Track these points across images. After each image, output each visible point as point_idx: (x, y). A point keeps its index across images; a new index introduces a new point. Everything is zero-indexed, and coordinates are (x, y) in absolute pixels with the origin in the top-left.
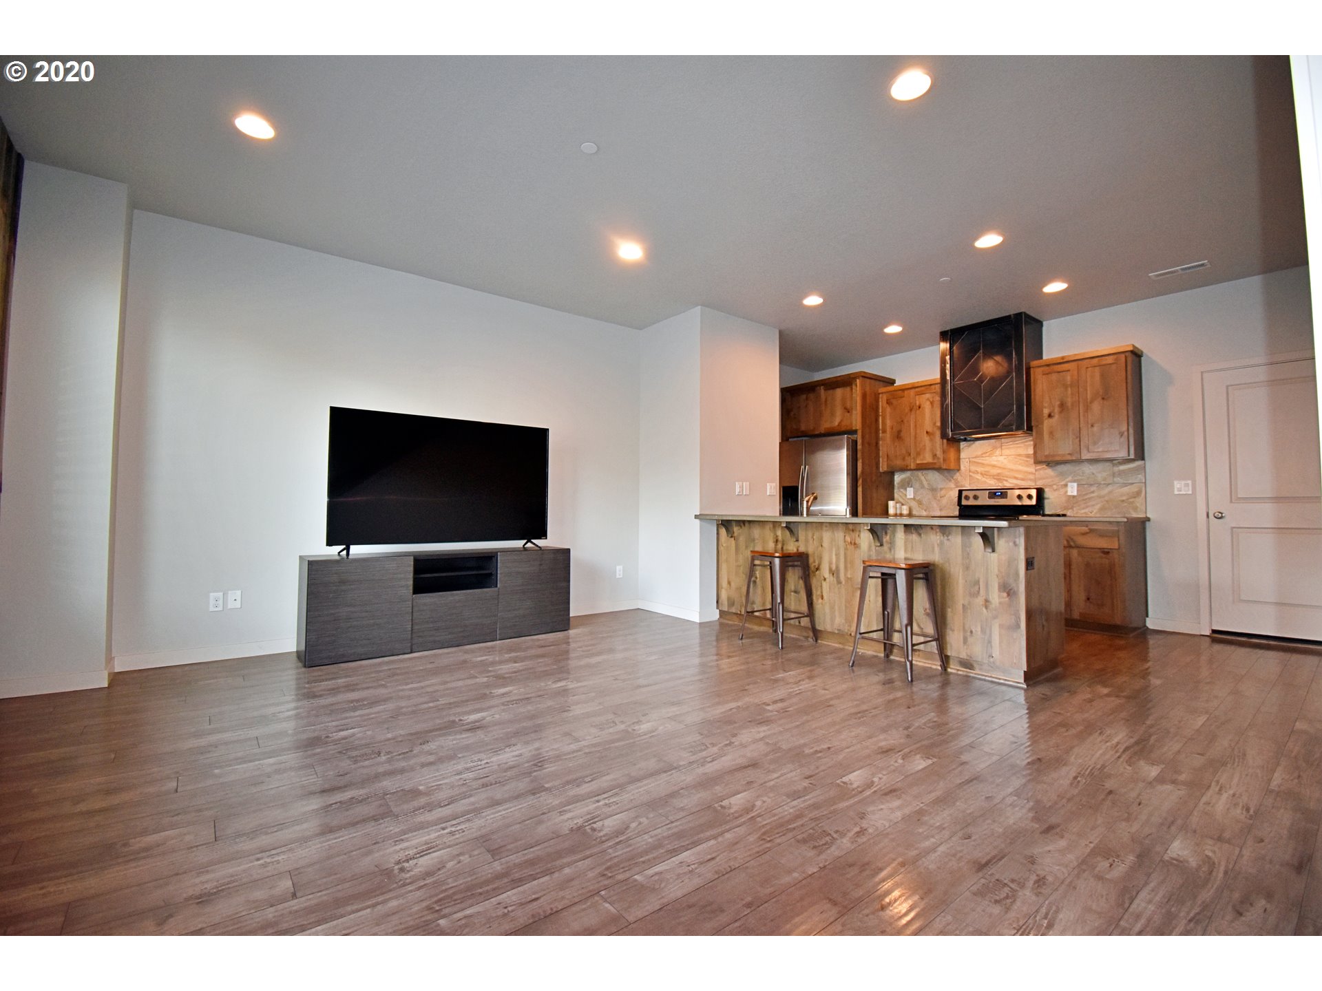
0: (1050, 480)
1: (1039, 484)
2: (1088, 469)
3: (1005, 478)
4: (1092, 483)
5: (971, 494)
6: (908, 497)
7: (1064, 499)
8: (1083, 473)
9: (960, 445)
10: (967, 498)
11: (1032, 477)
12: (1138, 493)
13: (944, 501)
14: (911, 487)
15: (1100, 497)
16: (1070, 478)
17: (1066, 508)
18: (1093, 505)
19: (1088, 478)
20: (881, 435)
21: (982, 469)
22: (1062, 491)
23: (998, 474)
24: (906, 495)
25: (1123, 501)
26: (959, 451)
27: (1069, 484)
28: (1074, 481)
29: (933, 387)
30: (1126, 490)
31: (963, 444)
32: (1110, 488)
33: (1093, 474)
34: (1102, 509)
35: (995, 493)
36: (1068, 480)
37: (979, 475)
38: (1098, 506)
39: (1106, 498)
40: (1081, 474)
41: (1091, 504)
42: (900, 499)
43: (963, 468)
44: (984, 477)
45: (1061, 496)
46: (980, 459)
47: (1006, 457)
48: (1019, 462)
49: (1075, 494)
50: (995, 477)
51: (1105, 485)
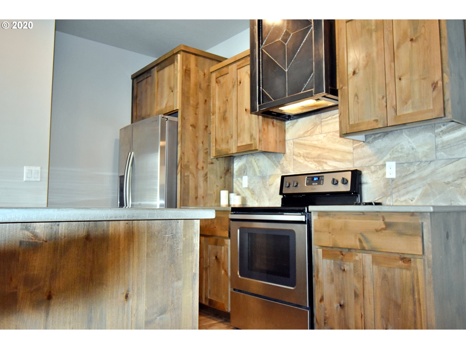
0: (367, 160)
1: (356, 166)
3: (325, 160)
4: (412, 161)
5: (291, 181)
6: (244, 186)
7: (382, 183)
8: (401, 149)
9: (285, 125)
10: (288, 185)
11: (349, 157)
14: (246, 175)
15: (422, 179)
16: (388, 156)
17: (385, 195)
19: (408, 155)
21: (304, 151)
22: (380, 172)
23: (319, 156)
26: (283, 131)
27: (388, 164)
28: (393, 159)
32: (432, 167)
33: (413, 149)
34: (425, 195)
35: (313, 178)
36: (385, 158)
37: (302, 158)
38: (419, 192)
39: (429, 180)
40: (400, 150)
41: (411, 188)
42: (238, 190)
43: (287, 151)
44: (306, 161)
45: (379, 179)
46: (302, 140)
47: (325, 135)
48: (337, 141)
49: (394, 176)
50: (316, 160)
51: (427, 163)
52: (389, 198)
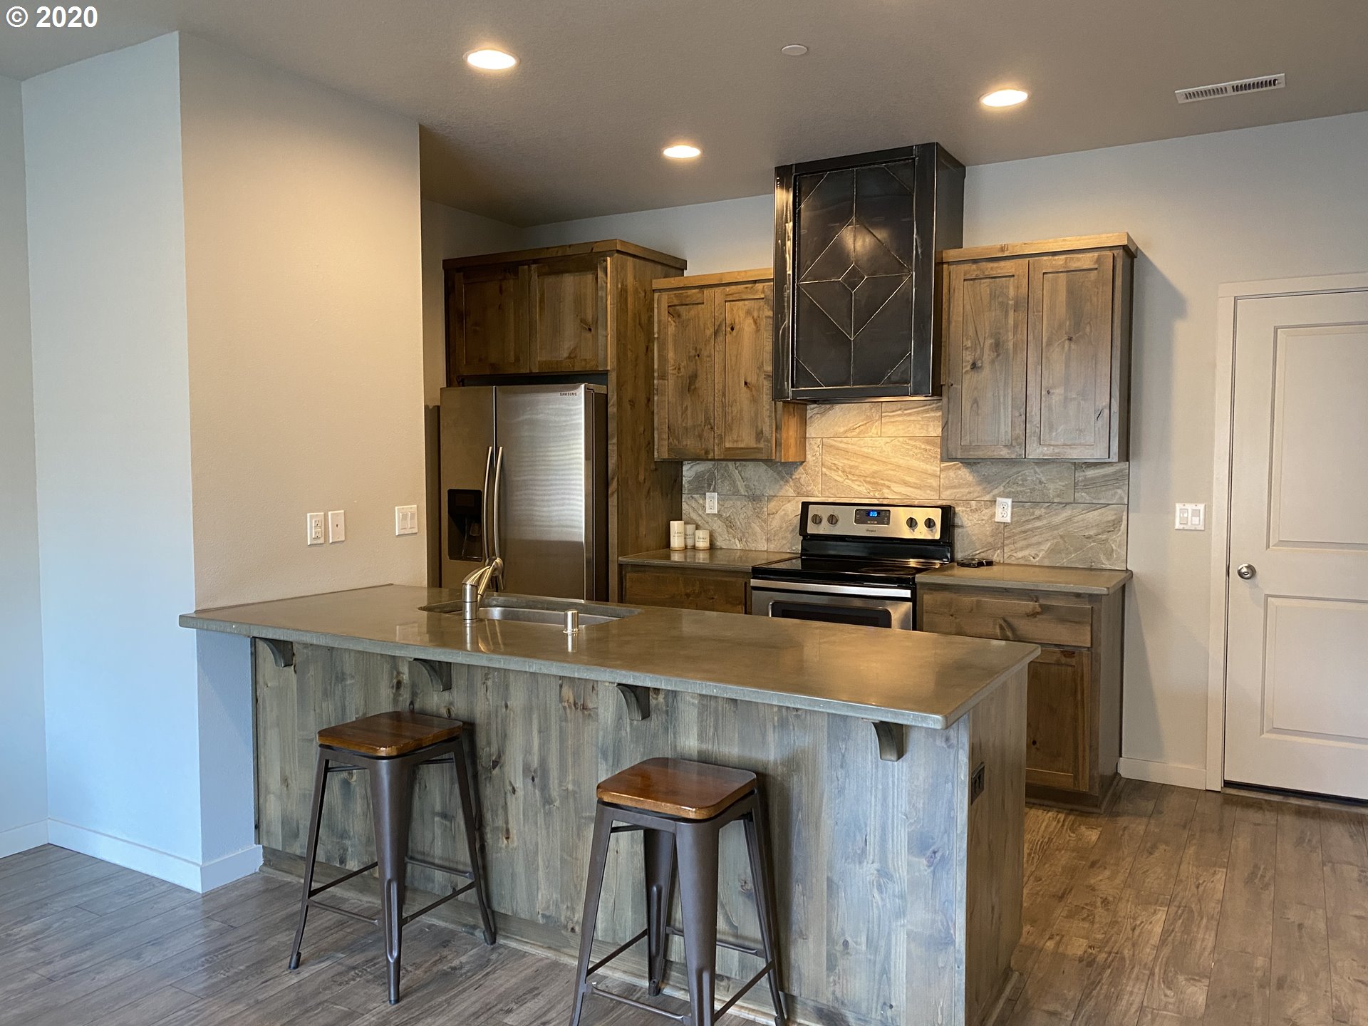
0: (964, 492)
1: (946, 498)
2: (1031, 474)
3: (886, 483)
4: (1039, 500)
5: (824, 512)
6: (708, 511)
7: (988, 529)
8: (1022, 480)
9: (807, 412)
10: (817, 520)
11: (934, 484)
12: (1116, 524)
13: (775, 523)
14: (714, 492)
15: (1050, 528)
16: (1000, 489)
17: (993, 548)
18: (1039, 543)
19: (1032, 491)
20: (656, 382)
21: (846, 462)
22: (987, 512)
23: (874, 474)
24: (704, 507)
25: (1089, 537)
26: (804, 422)
27: (999, 499)
28: (1007, 495)
29: (760, 286)
30: (1093, 516)
31: (812, 410)
32: (1067, 513)
33: (1041, 482)
34: (1054, 552)
35: (868, 512)
36: (996, 492)
37: (840, 474)
38: (1046, 546)
39: (1061, 531)
40: (1020, 483)
41: (1034, 540)
42: (694, 516)
43: (809, 457)
44: (848, 479)
45: (984, 522)
46: (841, 442)
47: (888, 440)
48: (912, 453)
49: (1008, 519)
50: (868, 479)
51: (1061, 506)
52: (999, 551)
